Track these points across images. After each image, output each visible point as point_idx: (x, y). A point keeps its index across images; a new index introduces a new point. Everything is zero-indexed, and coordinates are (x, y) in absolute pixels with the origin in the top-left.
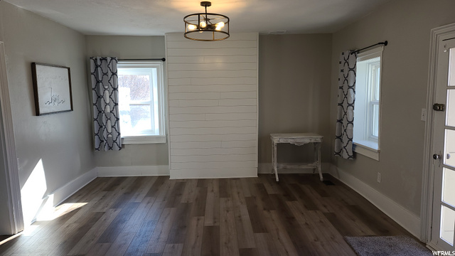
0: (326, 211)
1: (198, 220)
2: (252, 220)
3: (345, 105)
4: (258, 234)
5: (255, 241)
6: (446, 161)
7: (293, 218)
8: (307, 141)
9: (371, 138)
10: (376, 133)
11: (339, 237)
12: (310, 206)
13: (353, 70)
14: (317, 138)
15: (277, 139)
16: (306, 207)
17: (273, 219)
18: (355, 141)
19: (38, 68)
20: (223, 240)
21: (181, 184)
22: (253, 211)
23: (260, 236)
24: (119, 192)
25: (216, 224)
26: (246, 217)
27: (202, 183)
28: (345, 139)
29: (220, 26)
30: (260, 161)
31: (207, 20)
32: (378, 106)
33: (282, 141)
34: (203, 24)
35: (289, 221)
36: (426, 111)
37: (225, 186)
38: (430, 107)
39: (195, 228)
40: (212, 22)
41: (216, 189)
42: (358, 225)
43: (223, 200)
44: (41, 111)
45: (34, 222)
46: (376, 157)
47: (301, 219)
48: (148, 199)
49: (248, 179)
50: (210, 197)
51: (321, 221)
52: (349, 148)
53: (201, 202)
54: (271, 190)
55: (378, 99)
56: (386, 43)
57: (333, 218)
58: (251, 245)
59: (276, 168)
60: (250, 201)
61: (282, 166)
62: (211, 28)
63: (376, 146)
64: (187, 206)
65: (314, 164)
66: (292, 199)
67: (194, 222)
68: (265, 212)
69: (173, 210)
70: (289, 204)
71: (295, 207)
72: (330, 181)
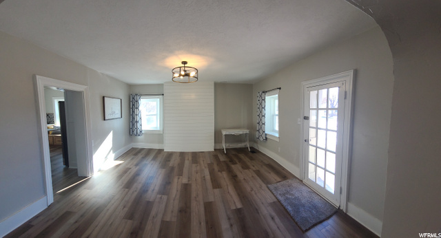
0: (254, 169)
1: (179, 178)
2: (211, 179)
3: (261, 116)
4: (215, 190)
5: (214, 195)
6: (310, 143)
7: (236, 176)
8: (241, 133)
9: (274, 131)
10: (277, 128)
11: (264, 186)
12: (245, 167)
13: (264, 100)
14: (247, 131)
15: (224, 133)
16: (243, 168)
17: (224, 178)
18: (266, 132)
19: (106, 98)
20: (193, 195)
21: (170, 155)
22: (212, 173)
23: (217, 191)
24: (140, 156)
25: (190, 182)
26: (208, 177)
27: (182, 154)
28: (261, 131)
29: (193, 74)
30: (215, 143)
31: (185, 71)
32: (277, 117)
33: (227, 133)
34: (183, 73)
35: (234, 177)
36: (300, 120)
37: (195, 156)
38: (302, 118)
39: (177, 184)
40: (187, 72)
41: (190, 158)
42: (272, 176)
43: (194, 165)
44: (106, 118)
45: (99, 170)
46: (278, 140)
47: (241, 176)
48: (152, 162)
49: (209, 152)
50: (187, 163)
51: (253, 177)
52: (264, 136)
53: (181, 165)
54: (222, 158)
55: (277, 113)
56: (280, 88)
57: (258, 173)
58: (211, 199)
59: (224, 146)
60: (210, 166)
61: (227, 145)
62: (187, 75)
63: (277, 135)
64: (172, 168)
65: (245, 143)
66: (234, 163)
67: (176, 180)
68: (219, 173)
69: (164, 171)
70: (233, 166)
71: (237, 168)
72: (254, 151)
